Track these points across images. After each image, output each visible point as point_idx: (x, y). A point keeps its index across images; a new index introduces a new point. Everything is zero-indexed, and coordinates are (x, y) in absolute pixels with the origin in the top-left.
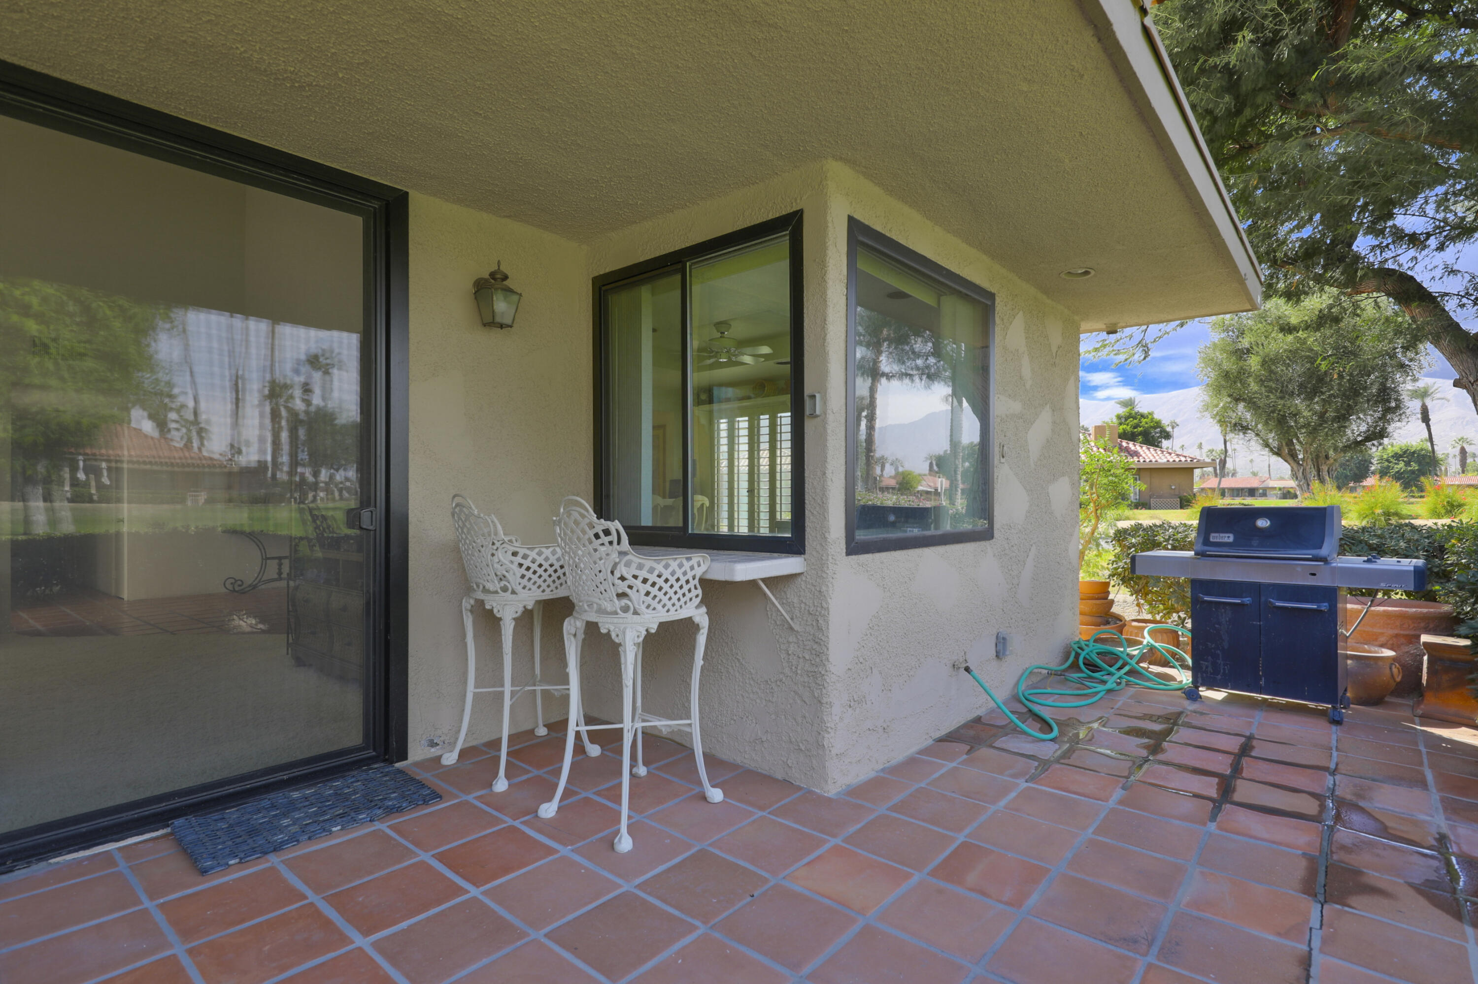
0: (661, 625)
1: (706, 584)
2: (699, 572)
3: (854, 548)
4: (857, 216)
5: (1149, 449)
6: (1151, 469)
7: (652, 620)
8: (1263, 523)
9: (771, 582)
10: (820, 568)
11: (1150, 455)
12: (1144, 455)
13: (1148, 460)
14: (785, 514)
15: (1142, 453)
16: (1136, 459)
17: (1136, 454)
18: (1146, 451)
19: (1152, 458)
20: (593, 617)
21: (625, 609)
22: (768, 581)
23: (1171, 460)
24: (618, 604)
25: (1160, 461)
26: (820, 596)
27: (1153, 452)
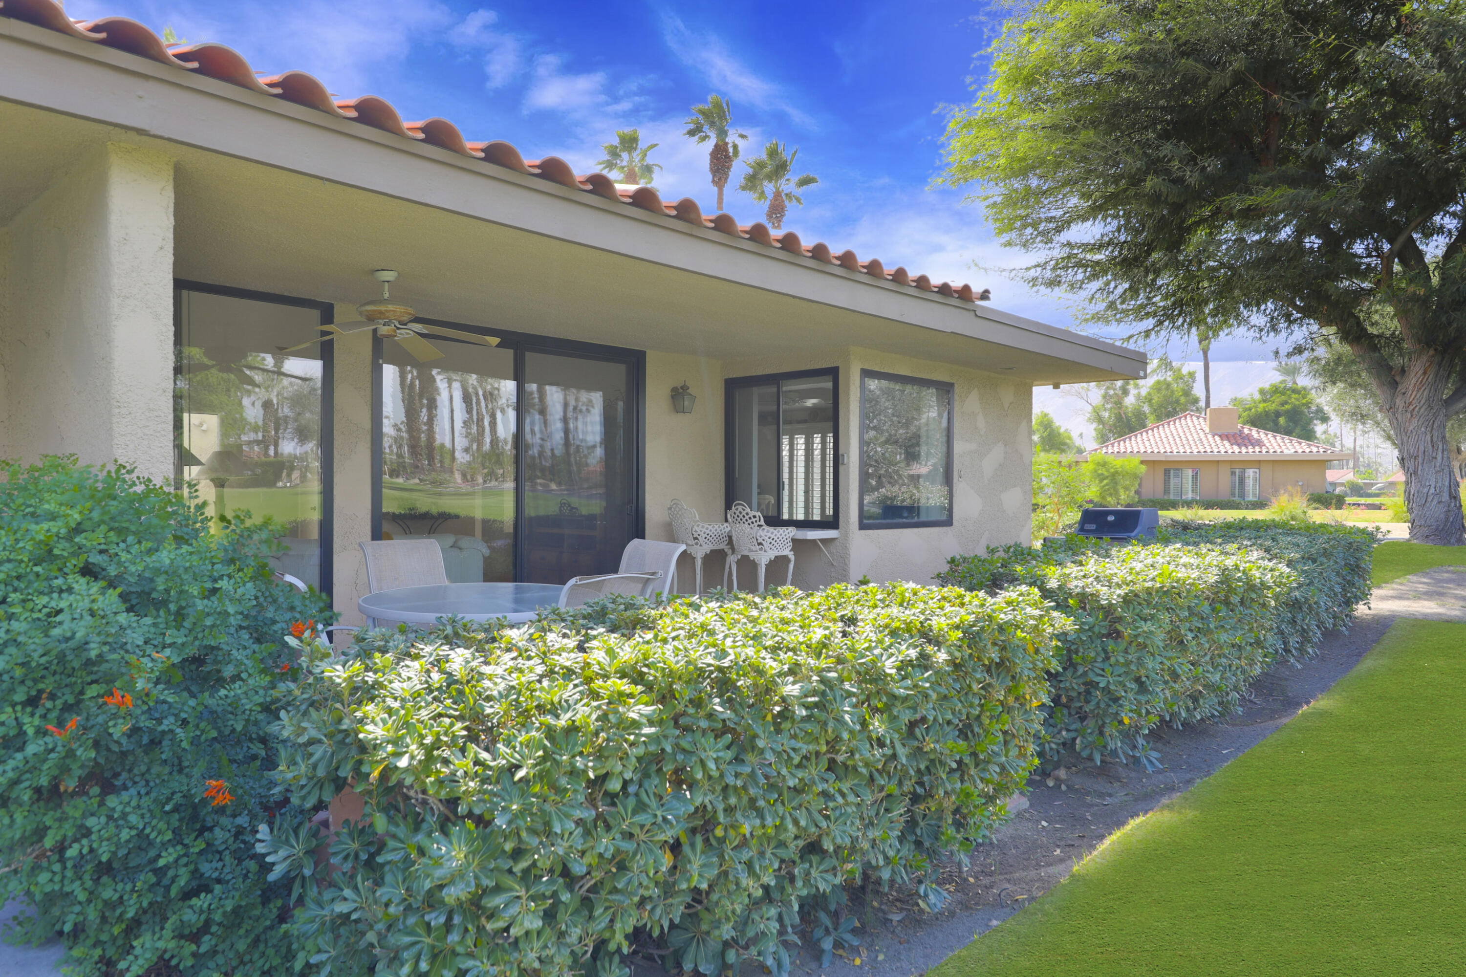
0: (776, 557)
1: (794, 541)
2: (791, 535)
3: (862, 527)
4: (866, 367)
5: (1275, 437)
6: (1273, 461)
7: (772, 554)
8: (1111, 518)
9: (823, 541)
10: (846, 536)
11: (1275, 445)
12: (1268, 445)
13: (1271, 451)
14: (829, 511)
15: (1266, 442)
16: (1257, 449)
17: (1259, 443)
18: (1272, 439)
19: (1277, 448)
20: (746, 553)
21: (761, 549)
22: (822, 540)
23: (1300, 451)
24: (758, 547)
25: (1286, 452)
26: (846, 548)
27: (1280, 441)
